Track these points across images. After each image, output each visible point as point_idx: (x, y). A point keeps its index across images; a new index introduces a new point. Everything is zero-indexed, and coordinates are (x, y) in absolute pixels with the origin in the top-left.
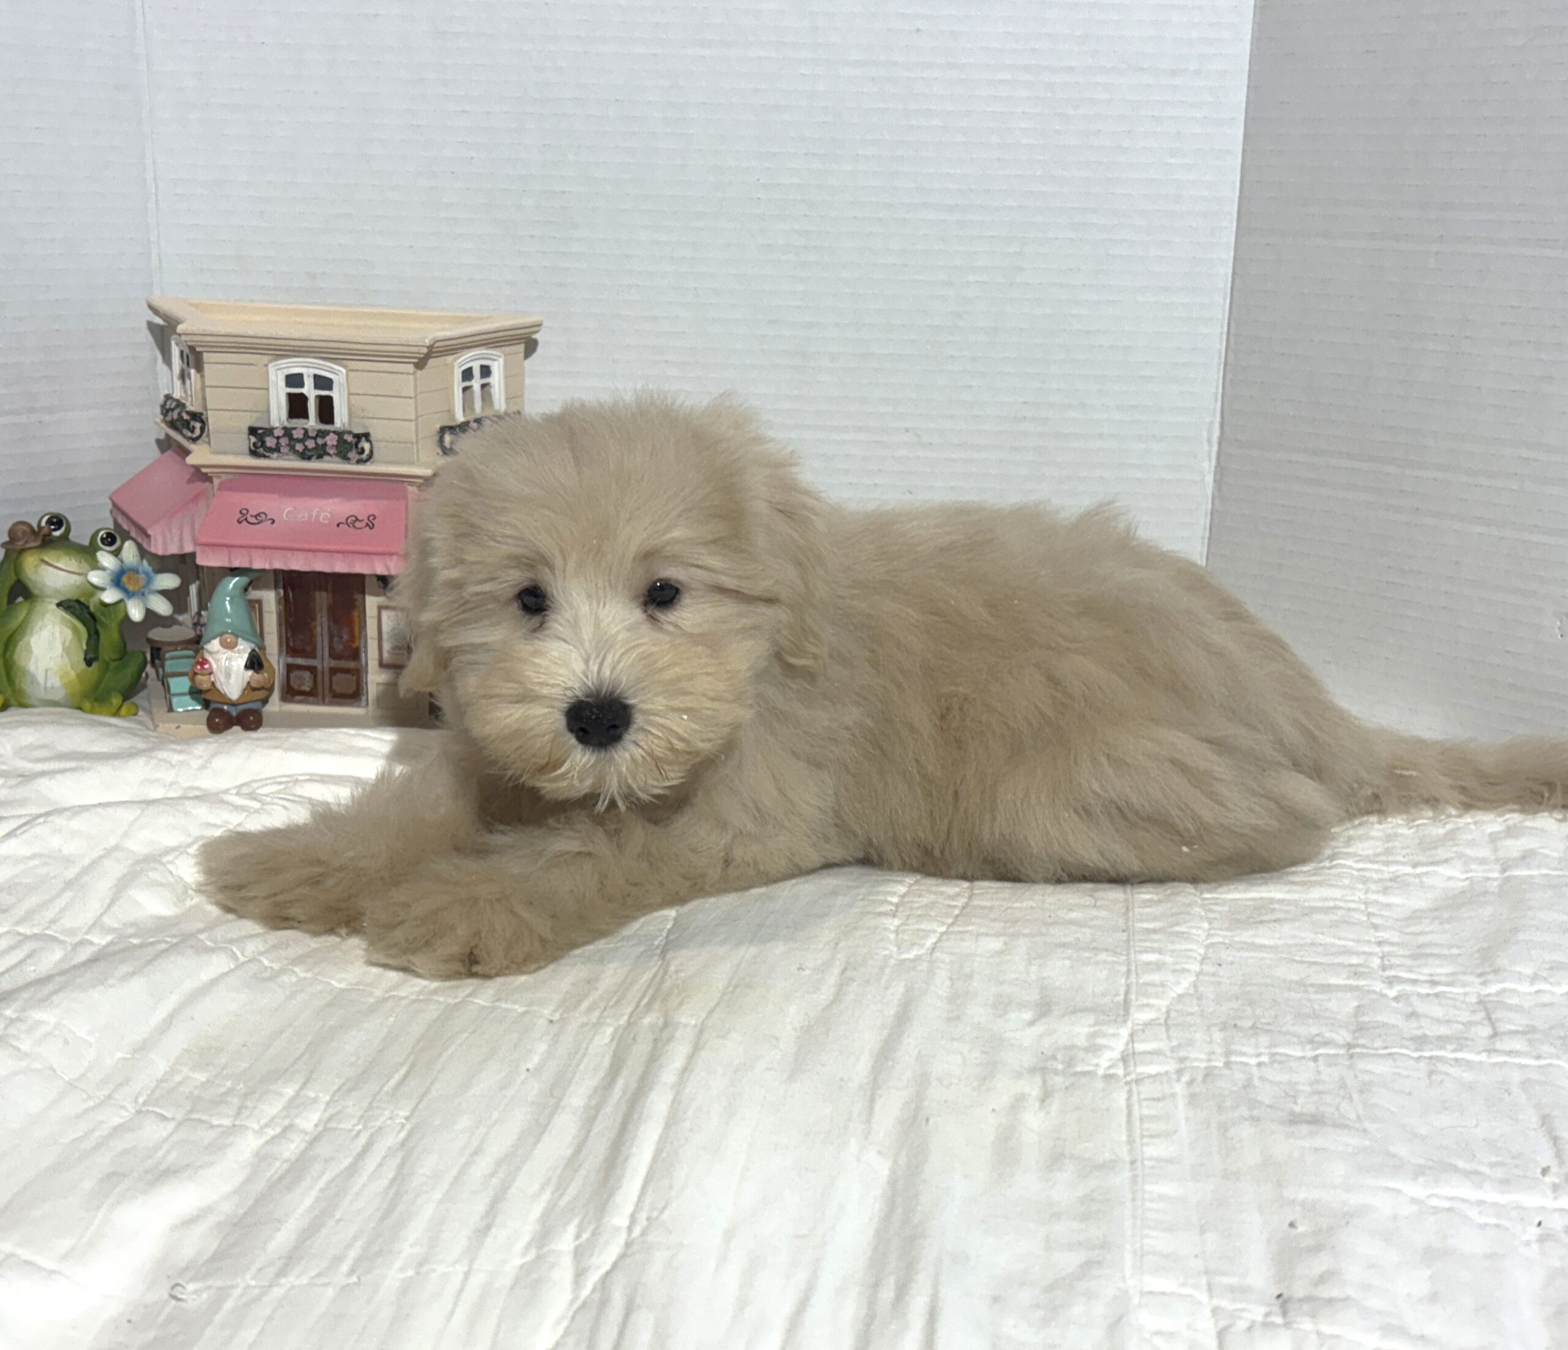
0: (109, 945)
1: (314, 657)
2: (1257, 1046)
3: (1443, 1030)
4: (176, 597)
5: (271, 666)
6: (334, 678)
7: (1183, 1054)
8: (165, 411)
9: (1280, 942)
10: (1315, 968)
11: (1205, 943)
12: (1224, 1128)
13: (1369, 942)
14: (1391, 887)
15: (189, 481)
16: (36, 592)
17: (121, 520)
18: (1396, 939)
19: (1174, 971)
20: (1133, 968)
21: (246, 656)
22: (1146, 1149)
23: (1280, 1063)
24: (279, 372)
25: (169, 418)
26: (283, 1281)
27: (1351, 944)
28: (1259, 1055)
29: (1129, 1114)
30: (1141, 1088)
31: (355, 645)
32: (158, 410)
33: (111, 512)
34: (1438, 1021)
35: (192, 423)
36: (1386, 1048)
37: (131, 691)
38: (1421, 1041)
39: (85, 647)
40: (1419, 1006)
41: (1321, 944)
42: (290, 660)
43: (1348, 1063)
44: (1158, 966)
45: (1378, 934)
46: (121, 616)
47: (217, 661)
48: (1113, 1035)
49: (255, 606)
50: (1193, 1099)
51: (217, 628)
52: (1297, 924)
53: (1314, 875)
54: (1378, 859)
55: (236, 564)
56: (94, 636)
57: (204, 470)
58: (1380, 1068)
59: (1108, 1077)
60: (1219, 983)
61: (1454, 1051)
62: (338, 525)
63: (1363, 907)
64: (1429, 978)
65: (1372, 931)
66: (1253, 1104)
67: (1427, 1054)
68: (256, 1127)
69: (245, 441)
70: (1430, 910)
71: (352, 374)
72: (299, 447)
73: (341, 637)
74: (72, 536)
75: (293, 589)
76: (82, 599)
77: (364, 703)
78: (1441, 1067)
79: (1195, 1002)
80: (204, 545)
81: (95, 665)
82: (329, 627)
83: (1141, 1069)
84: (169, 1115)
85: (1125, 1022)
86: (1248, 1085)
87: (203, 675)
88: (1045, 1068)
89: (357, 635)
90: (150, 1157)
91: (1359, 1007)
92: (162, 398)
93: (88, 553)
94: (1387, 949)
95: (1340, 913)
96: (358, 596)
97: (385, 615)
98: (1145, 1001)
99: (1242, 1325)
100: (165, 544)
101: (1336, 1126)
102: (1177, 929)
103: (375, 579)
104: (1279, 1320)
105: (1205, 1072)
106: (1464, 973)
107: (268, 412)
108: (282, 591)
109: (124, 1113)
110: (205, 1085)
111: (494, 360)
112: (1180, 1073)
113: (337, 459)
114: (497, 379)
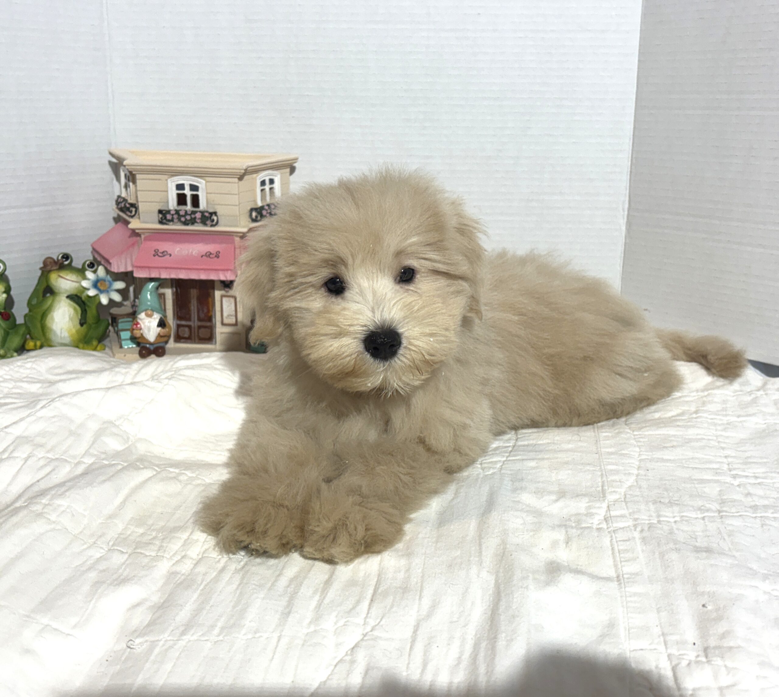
0: (92, 464)
1: (190, 321)
2: (673, 513)
3: (766, 502)
4: (123, 293)
5: (169, 325)
6: (200, 331)
7: (636, 516)
8: (118, 203)
9: (676, 458)
10: (695, 470)
11: (638, 459)
12: (662, 555)
13: (721, 456)
14: (728, 428)
15: (130, 237)
16: (56, 291)
17: (96, 256)
18: (734, 454)
19: (625, 474)
20: (604, 473)
22: (623, 568)
23: (686, 521)
24: (173, 183)
25: (119, 207)
26: (184, 637)
27: (711, 457)
28: (674, 517)
29: (613, 549)
30: (616, 535)
31: (210, 315)
32: (114, 203)
33: (92, 252)
34: (761, 497)
35: (131, 209)
36: (738, 512)
37: (102, 338)
38: (755, 508)
39: (80, 317)
40: (752, 490)
41: (697, 458)
42: (179, 323)
43: (720, 520)
44: (617, 472)
45: (725, 452)
46: (98, 302)
47: (144, 323)
48: (599, 508)
49: (162, 297)
50: (644, 540)
51: (143, 307)
52: (684, 448)
53: (689, 422)
54: (720, 413)
55: (153, 276)
56: (84, 312)
57: (137, 231)
58: (737, 522)
59: (599, 529)
60: (649, 479)
61: (772, 513)
62: (202, 256)
63: (715, 438)
64: (753, 475)
65: (722, 451)
66: (676, 542)
67: (759, 515)
68: (168, 557)
69: (156, 217)
70: (750, 439)
71: (208, 183)
72: (183, 219)
73: (203, 311)
74: (74, 264)
75: (180, 288)
76: (79, 294)
77: (215, 343)
78: (767, 522)
79: (638, 490)
80: (137, 267)
81: (85, 326)
82: (197, 306)
83: (615, 525)
84: (125, 551)
85: (604, 500)
86: (671, 532)
87: (137, 330)
88: (565, 525)
89: (211, 309)
90: (116, 573)
91: (720, 491)
92: (116, 197)
93: (81, 272)
94: (730, 460)
95: (704, 441)
97: (224, 300)
98: (613, 490)
99: (684, 663)
100: (118, 267)
101: (719, 553)
102: (623, 452)
103: (219, 282)
104: (704, 659)
105: (648, 526)
106: (771, 472)
107: (167, 202)
108: (175, 289)
109: (102, 551)
110: (142, 535)
111: (276, 176)
112: (635, 526)
113: (201, 225)
114: (277, 185)
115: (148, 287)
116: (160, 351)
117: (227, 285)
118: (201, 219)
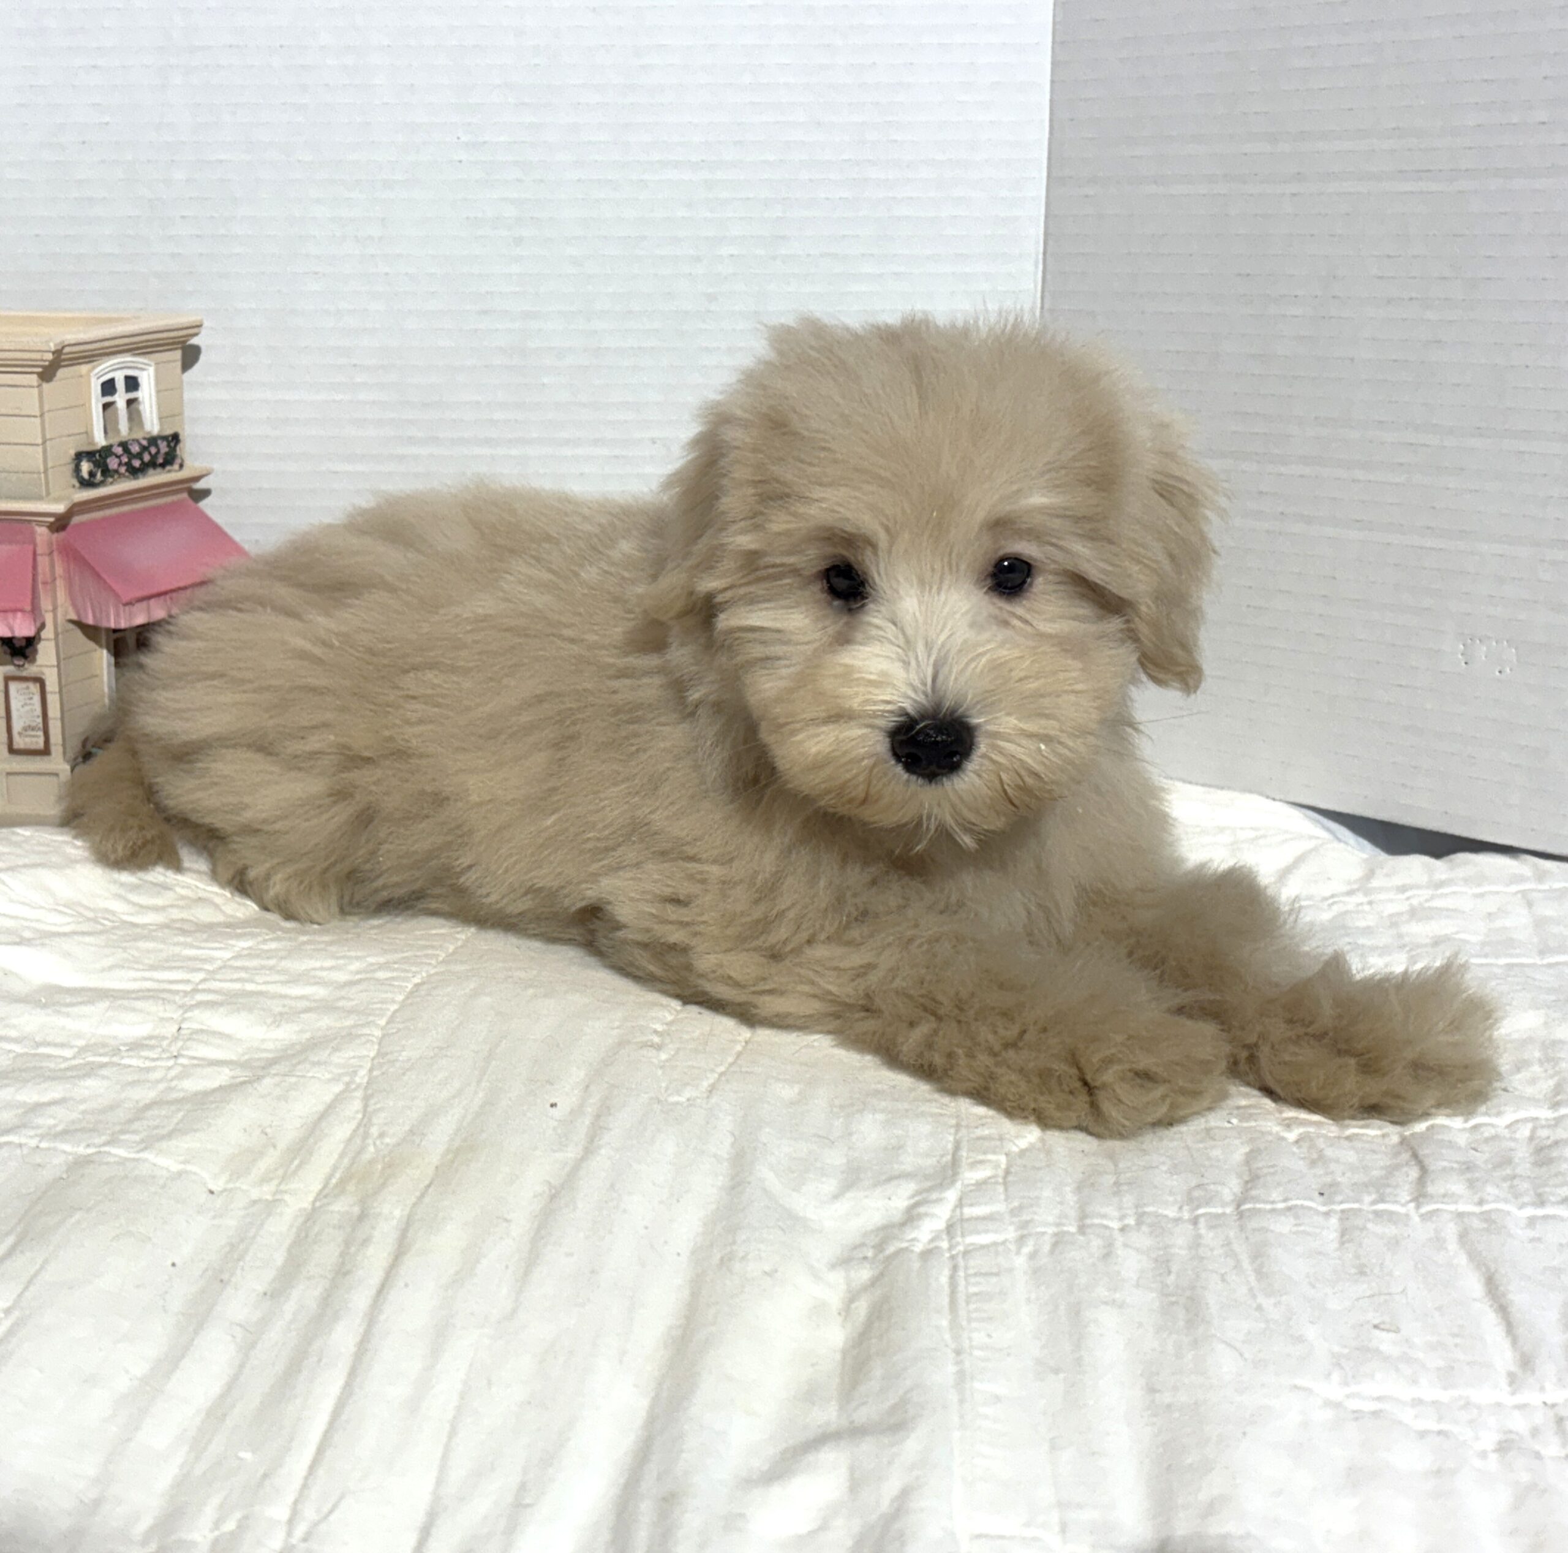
23: (1151, 1226)
29: (953, 1293)
30: (969, 1263)
34: (1350, 1167)
36: (1285, 1200)
38: (1329, 1189)
43: (1237, 1224)
50: (1038, 1277)
59: (928, 1254)
61: (1374, 1202)
67: (1339, 1207)
78: (1358, 1223)
83: (971, 1239)
85: (953, 1183)
86: (1108, 1254)
91: (1251, 1152)
97: (14, 686)
98: (980, 1157)
105: (1054, 1240)
111: (142, 369)
112: (1021, 1240)
114: (146, 394)
117: (19, 649)
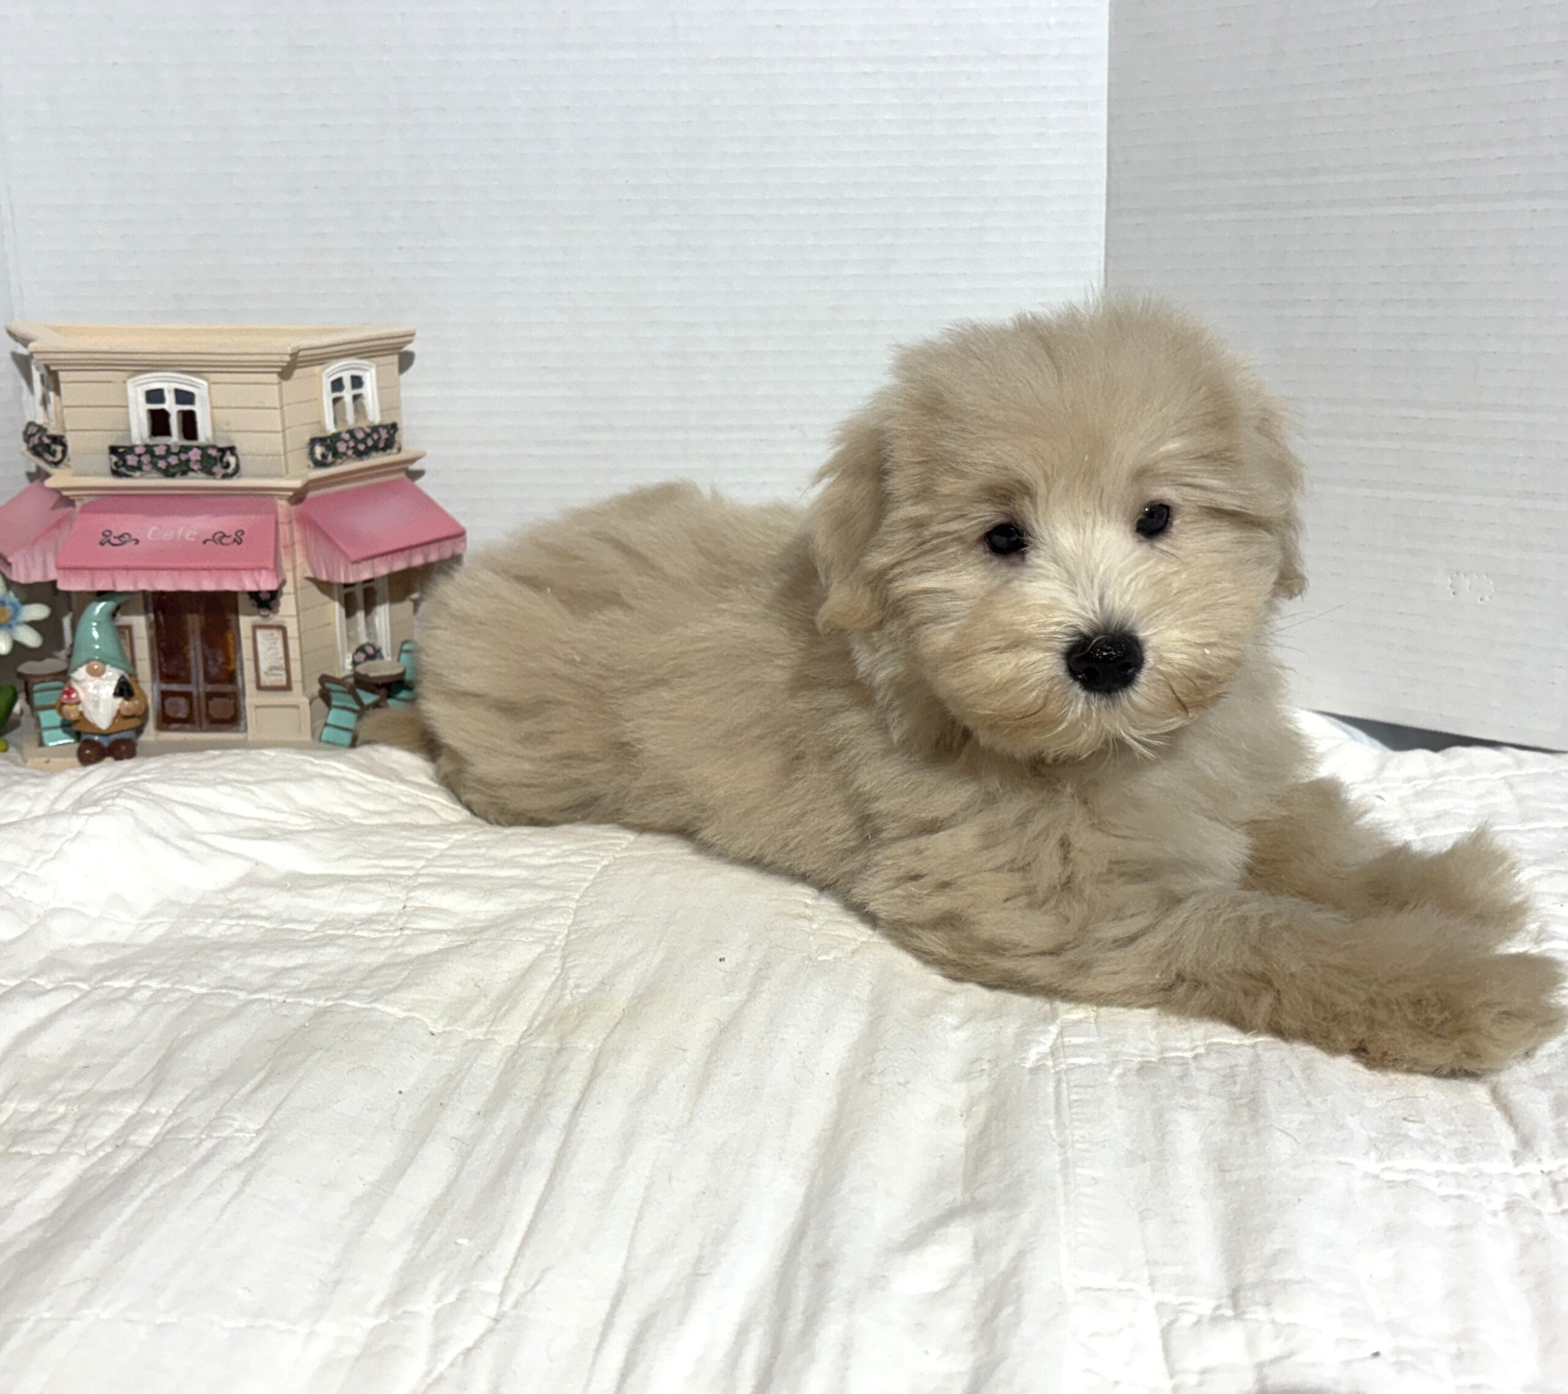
1: (187, 680)
2: (1191, 1039)
6: (211, 703)
7: (1115, 1048)
8: (28, 436)
15: (52, 506)
21: (114, 683)
23: (1218, 1053)
24: (139, 389)
25: (31, 442)
28: (1194, 1048)
31: (230, 668)
32: (20, 436)
35: (54, 447)
42: (165, 687)
47: (85, 689)
48: (1043, 1032)
49: (124, 633)
57: (65, 493)
59: (1037, 1069)
62: (205, 542)
69: (107, 461)
71: (214, 387)
72: (162, 464)
73: (216, 660)
75: (164, 612)
77: (242, 728)
80: (65, 570)
82: (203, 649)
85: (1055, 1019)
87: (71, 704)
89: (232, 656)
92: (23, 424)
96: (231, 617)
97: (260, 634)
100: (28, 575)
103: (247, 597)
105: (1140, 1065)
107: (129, 429)
108: (152, 616)
111: (365, 370)
112: (1113, 1064)
113: (202, 475)
114: (370, 390)
115: (94, 609)
116: (124, 748)
117: (266, 601)
118: (201, 462)
